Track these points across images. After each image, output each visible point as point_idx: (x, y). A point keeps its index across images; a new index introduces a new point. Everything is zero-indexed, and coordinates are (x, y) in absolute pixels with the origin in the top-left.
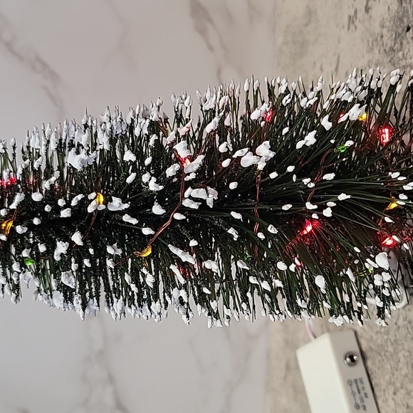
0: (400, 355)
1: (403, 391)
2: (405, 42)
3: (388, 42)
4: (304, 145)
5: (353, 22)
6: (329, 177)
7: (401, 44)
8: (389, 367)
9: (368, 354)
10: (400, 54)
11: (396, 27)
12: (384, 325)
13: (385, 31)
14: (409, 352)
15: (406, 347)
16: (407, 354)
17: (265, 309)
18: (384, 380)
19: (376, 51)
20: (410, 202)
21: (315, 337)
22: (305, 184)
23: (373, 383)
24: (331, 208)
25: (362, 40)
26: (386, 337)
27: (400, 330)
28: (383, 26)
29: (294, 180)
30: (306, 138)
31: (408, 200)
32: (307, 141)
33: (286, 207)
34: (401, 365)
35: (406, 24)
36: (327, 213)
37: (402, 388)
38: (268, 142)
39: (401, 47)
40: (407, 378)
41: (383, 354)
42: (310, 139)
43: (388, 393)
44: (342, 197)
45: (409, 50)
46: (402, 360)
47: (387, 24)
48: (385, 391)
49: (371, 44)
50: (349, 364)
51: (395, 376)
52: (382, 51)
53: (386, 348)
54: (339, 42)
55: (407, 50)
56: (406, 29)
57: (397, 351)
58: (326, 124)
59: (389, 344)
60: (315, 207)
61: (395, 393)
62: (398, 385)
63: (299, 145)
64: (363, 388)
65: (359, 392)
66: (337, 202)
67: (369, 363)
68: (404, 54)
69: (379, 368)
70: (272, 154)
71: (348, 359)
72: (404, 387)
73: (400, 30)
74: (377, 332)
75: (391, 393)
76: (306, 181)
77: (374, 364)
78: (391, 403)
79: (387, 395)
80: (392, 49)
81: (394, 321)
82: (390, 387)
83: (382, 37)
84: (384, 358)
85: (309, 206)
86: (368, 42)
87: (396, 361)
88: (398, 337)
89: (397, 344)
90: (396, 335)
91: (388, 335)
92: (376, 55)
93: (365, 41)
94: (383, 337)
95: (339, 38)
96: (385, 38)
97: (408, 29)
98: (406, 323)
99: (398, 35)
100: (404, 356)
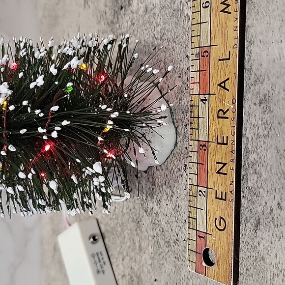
0: (126, 233)
1: (128, 258)
2: (120, 17)
3: (109, 16)
4: (36, 86)
5: (87, 3)
6: (55, 108)
7: (118, 18)
8: (119, 242)
9: (106, 235)
10: (118, 25)
11: (115, 7)
12: (108, 213)
13: (107, 9)
14: (131, 230)
15: (129, 227)
16: (129, 232)
17: (15, 208)
18: (116, 251)
19: (103, 23)
20: (115, 126)
21: (70, 225)
22: (37, 114)
23: (110, 254)
24: (57, 131)
25: (94, 15)
26: (116, 221)
27: (125, 216)
28: (106, 6)
29: (29, 111)
30: (37, 80)
31: (114, 124)
32: (37, 83)
33: (23, 131)
34: (126, 240)
35: (120, 4)
36: (54, 135)
37: (127, 255)
38: (7, 83)
39: (118, 21)
40: (130, 249)
41: (115, 233)
42: (40, 81)
43: (119, 260)
44: (65, 123)
45: (123, 23)
46: (127, 236)
47: (109, 4)
48: (117, 258)
49: (99, 19)
50: (92, 243)
51: (123, 248)
52: (106, 23)
53: (117, 229)
54: (79, 16)
55: (121, 23)
56: (120, 8)
57: (123, 230)
58: (53, 71)
59: (118, 226)
60: (45, 131)
61: (123, 260)
62: (125, 254)
63: (32, 85)
64: (103, 259)
65: (100, 261)
66: (62, 126)
67: (106, 241)
68: (119, 26)
69: (113, 244)
70: (10, 92)
71: (92, 239)
72: (129, 255)
73: (117, 9)
74: (111, 219)
75: (121, 259)
76: (37, 112)
77: (109, 241)
78: (121, 267)
79: (118, 261)
80: (112, 22)
81: (121, 210)
82: (120, 256)
83: (106, 13)
84: (116, 236)
85: (40, 130)
86: (97, 16)
87: (123, 237)
88: (124, 221)
89: (123, 225)
90: (122, 220)
91: (118, 220)
92: (103, 26)
93: (96, 16)
94: (114, 222)
95: (79, 13)
96: (108, 14)
97: (122, 8)
98: (128, 210)
99: (115, 12)
100: (128, 234)
